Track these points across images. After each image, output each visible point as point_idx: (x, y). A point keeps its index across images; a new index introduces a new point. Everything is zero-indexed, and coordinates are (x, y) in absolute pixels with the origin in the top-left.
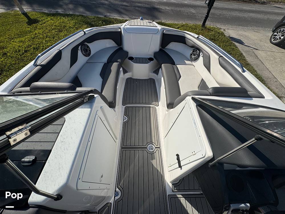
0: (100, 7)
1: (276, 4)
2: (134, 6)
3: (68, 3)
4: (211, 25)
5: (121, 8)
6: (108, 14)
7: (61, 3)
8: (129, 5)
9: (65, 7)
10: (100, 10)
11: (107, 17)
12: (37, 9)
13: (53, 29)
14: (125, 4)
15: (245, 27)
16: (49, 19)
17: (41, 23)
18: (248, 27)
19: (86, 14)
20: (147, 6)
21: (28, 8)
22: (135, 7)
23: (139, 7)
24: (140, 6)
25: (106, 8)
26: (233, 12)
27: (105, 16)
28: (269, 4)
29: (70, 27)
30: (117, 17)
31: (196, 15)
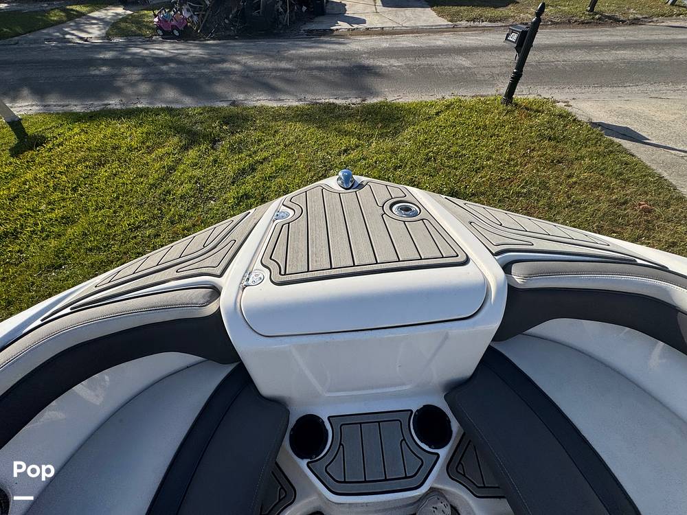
0: (219, 80)
1: (669, 20)
2: (307, 69)
3: (138, 81)
4: (524, 93)
5: (275, 77)
6: (241, 97)
7: (119, 83)
8: (294, 68)
9: (129, 91)
10: (219, 89)
11: (237, 106)
12: (55, 106)
13: (79, 162)
14: (283, 65)
15: (621, 89)
16: (77, 130)
17: (50, 145)
18: (629, 88)
19: (182, 103)
20: (341, 64)
21: (32, 105)
22: (311, 69)
23: (320, 69)
24: (324, 66)
25: (236, 81)
26: (569, 52)
27: (234, 103)
28: (650, 22)
29: (130, 149)
30: (263, 103)
31: (476, 71)
